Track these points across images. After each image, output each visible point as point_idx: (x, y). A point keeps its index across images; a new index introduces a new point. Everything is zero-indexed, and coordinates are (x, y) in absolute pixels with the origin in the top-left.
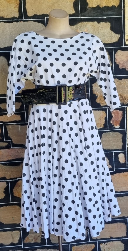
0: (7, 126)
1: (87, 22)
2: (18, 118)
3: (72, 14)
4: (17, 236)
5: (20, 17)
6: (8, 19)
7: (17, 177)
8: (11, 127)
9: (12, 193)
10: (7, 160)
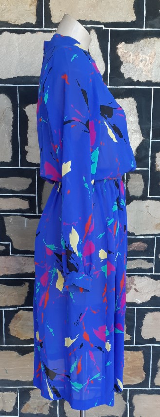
0: (5, 218)
1: (155, 39)
2: (24, 205)
3: (130, 21)
4: (11, 401)
5: (39, 24)
6: (17, 26)
7: (17, 304)
8: (12, 219)
9: (7, 329)
10: (2, 275)
